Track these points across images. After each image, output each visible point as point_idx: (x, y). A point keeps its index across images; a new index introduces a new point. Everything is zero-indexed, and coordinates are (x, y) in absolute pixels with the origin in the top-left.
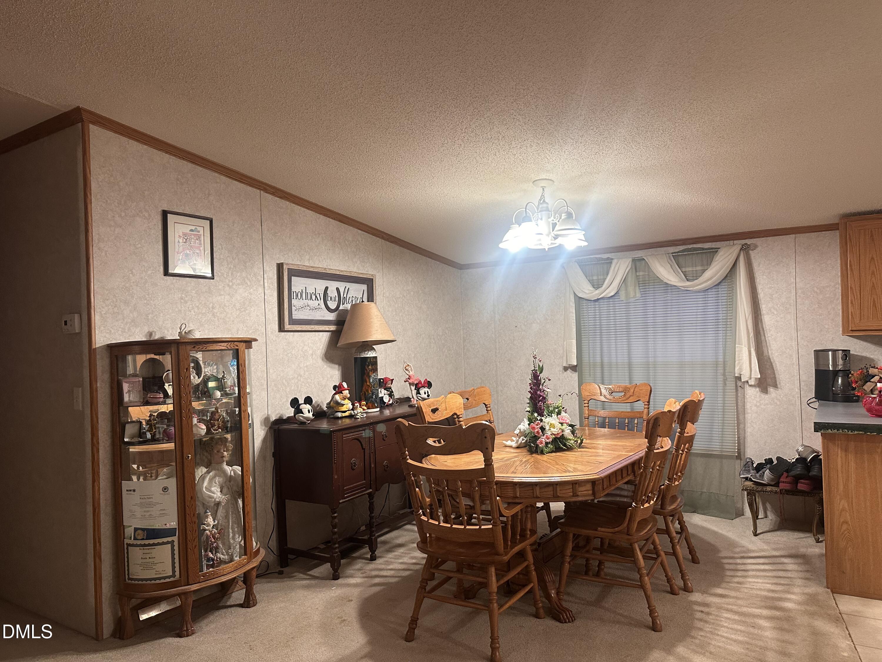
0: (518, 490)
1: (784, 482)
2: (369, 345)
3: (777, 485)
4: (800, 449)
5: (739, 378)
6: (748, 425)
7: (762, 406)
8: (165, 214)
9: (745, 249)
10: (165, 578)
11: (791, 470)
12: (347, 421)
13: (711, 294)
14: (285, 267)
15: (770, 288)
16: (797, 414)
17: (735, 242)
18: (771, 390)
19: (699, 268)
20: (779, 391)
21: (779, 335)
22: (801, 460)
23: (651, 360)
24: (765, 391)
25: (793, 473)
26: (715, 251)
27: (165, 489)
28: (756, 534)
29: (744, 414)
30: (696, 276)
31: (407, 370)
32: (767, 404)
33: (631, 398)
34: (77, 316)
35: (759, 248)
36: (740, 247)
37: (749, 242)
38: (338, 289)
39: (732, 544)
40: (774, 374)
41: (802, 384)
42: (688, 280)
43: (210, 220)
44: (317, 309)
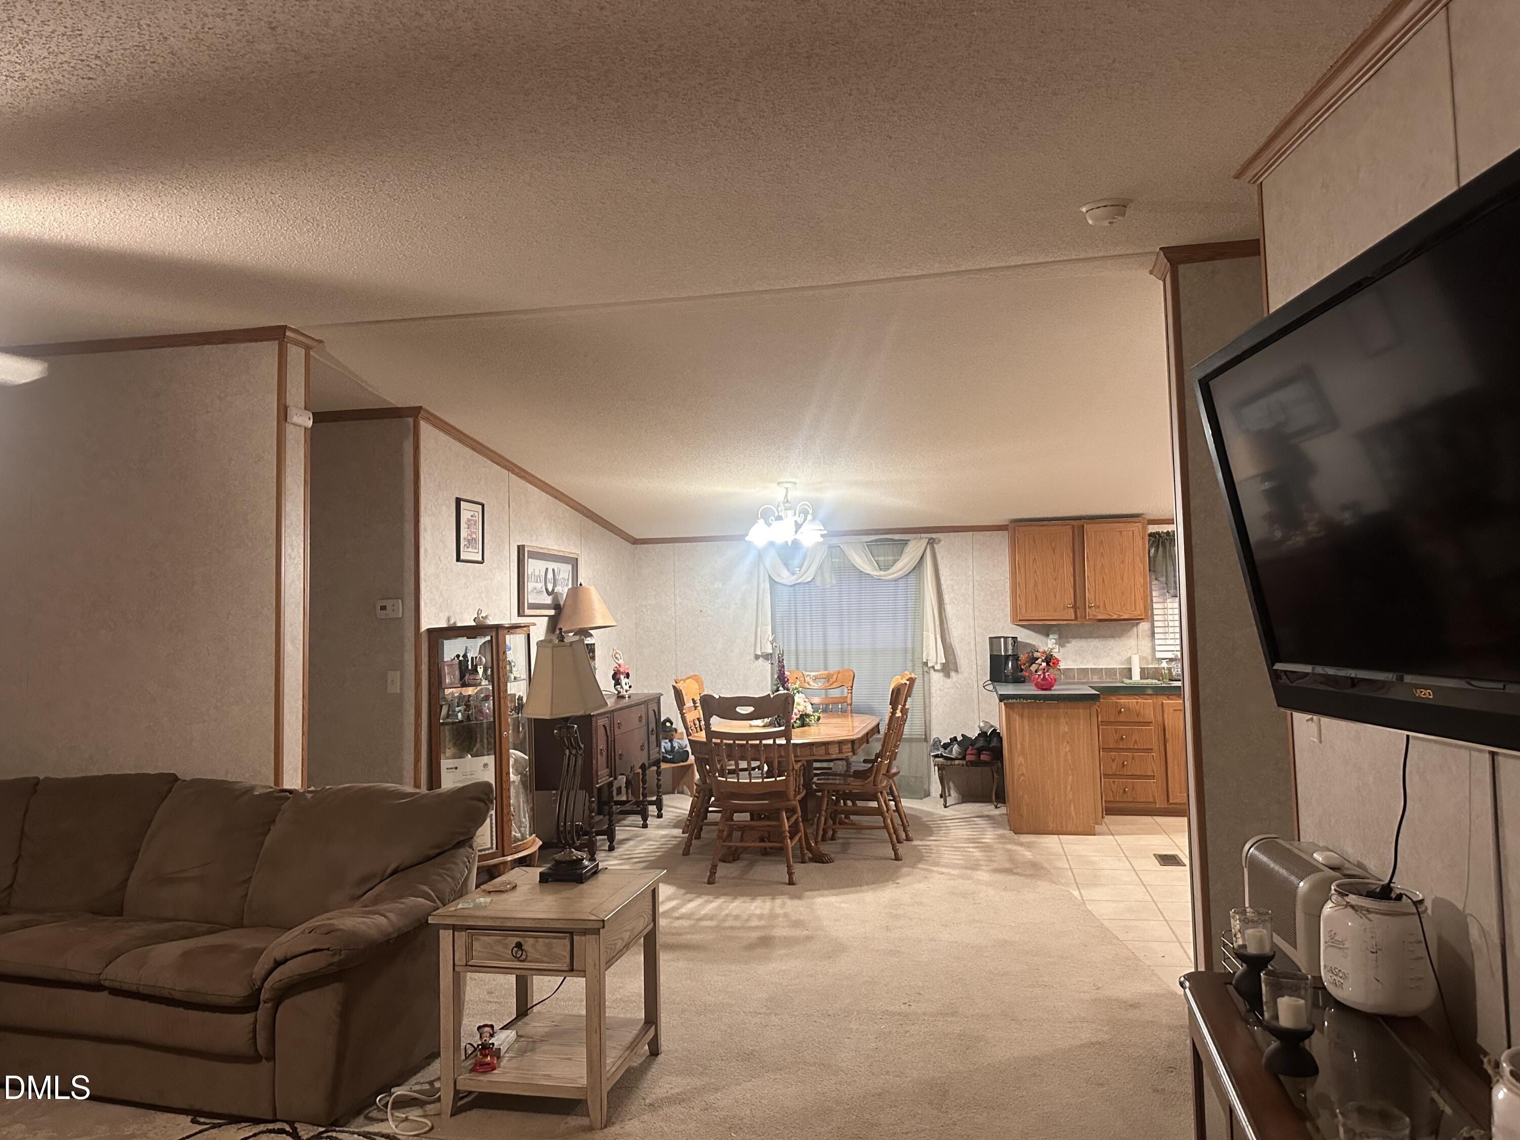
0: (798, 750)
1: (969, 754)
3: (964, 758)
4: (982, 725)
5: (926, 664)
6: (933, 708)
7: (946, 690)
8: (458, 501)
9: (931, 542)
10: (484, 850)
11: (975, 744)
13: (901, 583)
14: (526, 549)
15: (952, 580)
16: (975, 696)
17: (923, 535)
18: (953, 674)
19: (891, 558)
20: (960, 676)
21: (959, 623)
22: (983, 734)
23: (846, 647)
24: (948, 675)
25: (977, 746)
26: (905, 542)
27: (485, 765)
28: (945, 807)
29: (930, 698)
30: (887, 567)
31: (616, 658)
32: (949, 688)
33: (835, 684)
34: (400, 601)
35: (943, 543)
36: (927, 540)
37: (934, 536)
38: (553, 570)
39: (930, 814)
40: (955, 659)
41: (979, 668)
42: (880, 569)
43: (483, 506)
44: (540, 592)
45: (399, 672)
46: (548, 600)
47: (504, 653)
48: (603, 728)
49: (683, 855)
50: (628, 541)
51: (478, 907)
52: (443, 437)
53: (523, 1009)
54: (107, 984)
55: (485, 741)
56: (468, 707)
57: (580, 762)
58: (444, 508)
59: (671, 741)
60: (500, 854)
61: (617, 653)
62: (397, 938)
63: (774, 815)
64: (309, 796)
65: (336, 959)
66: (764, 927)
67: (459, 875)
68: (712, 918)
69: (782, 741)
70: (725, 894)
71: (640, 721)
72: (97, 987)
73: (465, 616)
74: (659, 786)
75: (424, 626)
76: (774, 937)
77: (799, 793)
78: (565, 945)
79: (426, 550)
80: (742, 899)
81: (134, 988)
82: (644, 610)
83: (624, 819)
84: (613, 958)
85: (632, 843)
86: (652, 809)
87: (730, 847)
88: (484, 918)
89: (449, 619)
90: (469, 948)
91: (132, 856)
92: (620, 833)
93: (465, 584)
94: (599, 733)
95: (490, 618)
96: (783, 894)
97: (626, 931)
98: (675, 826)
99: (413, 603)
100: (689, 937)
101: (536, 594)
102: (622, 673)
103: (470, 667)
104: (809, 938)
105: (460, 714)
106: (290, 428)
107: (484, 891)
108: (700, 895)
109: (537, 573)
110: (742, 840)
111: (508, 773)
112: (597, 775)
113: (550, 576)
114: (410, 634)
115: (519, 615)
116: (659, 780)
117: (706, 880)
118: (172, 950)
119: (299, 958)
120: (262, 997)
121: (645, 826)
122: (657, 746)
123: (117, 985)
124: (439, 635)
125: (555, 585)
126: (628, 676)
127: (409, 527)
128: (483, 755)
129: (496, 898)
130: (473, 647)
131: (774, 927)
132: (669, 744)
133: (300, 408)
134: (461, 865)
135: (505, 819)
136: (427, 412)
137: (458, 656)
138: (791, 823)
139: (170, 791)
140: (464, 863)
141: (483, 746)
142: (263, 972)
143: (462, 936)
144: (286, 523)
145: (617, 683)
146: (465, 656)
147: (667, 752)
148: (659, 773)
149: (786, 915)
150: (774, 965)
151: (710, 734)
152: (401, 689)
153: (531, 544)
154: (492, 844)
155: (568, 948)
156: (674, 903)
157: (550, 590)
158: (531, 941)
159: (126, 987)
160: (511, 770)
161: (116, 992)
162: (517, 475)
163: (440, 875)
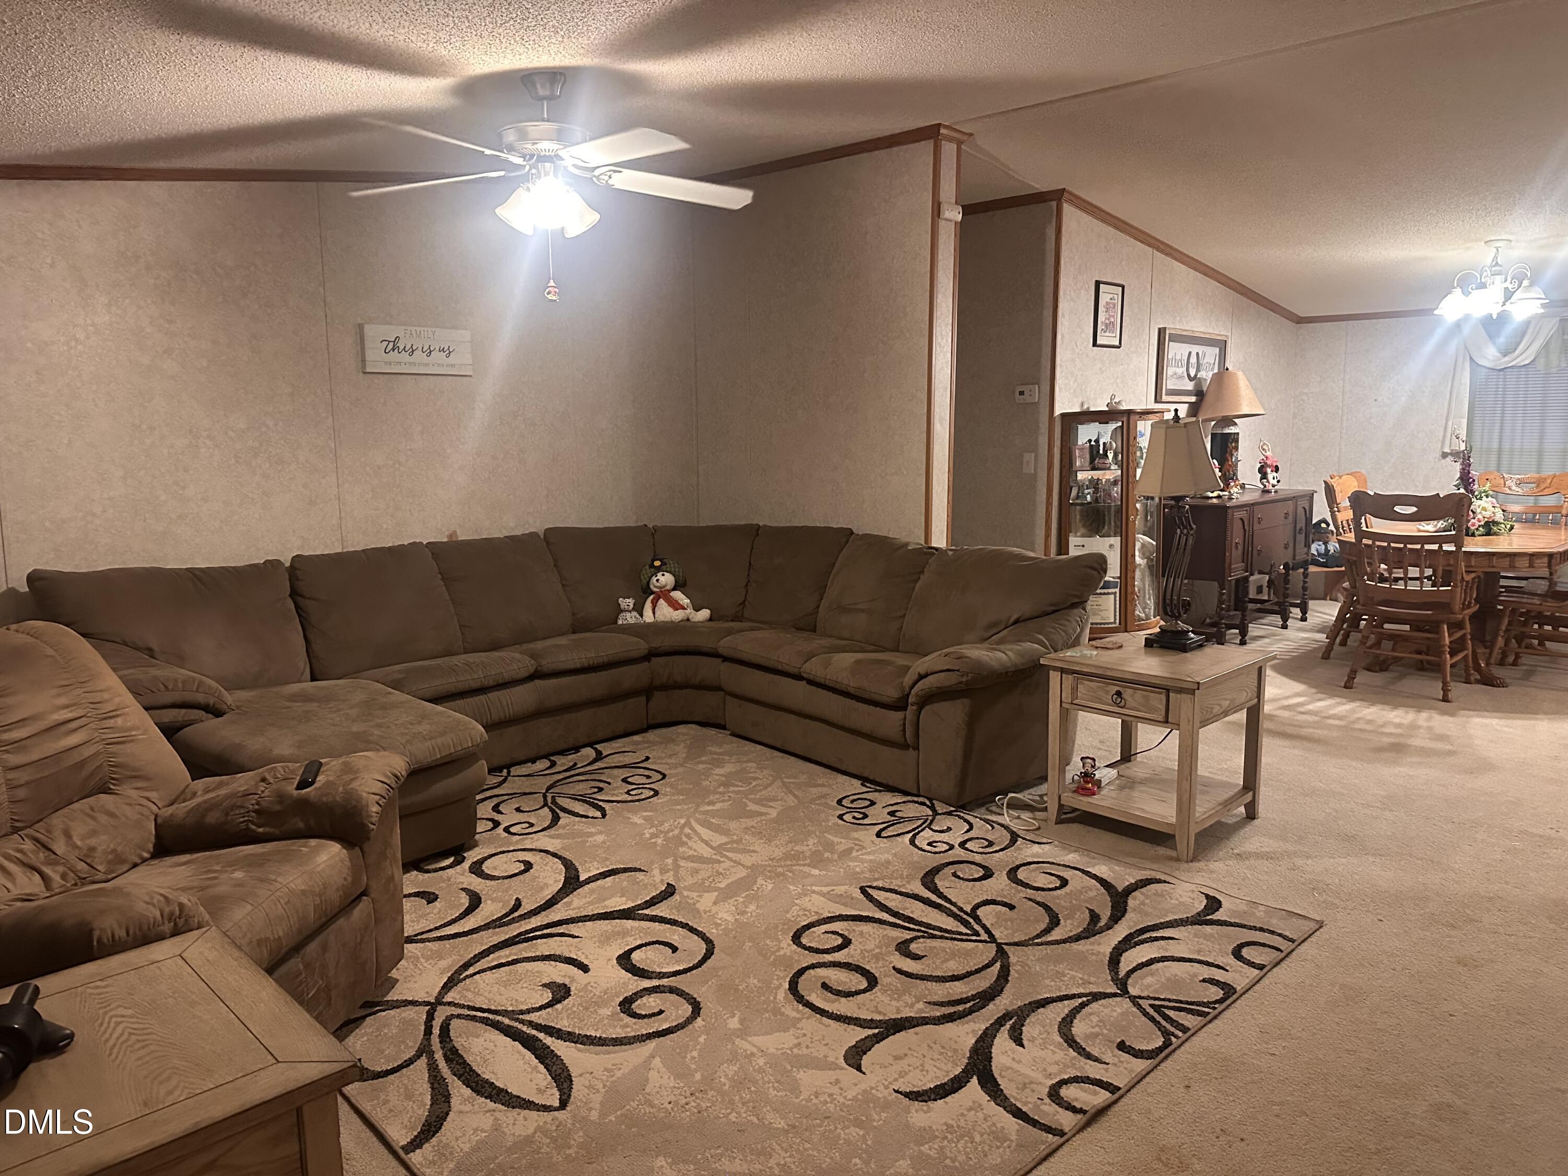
2: (1229, 421)
8: (1098, 284)
12: (1215, 501)
14: (1167, 332)
27: (1111, 545)
31: (1264, 449)
33: (1547, 490)
38: (1198, 354)
43: (1123, 287)
44: (1181, 377)
45: (1033, 455)
46: (1190, 386)
47: (1135, 438)
48: (1240, 522)
49: (1323, 658)
50: (1292, 321)
51: (1085, 656)
52: (1086, 218)
53: (1127, 755)
54: (805, 675)
55: (1113, 523)
56: (1096, 489)
57: (1191, 541)
58: (1083, 291)
59: (1326, 543)
60: (1123, 629)
61: (1264, 444)
62: (1014, 672)
63: (1434, 627)
64: (950, 553)
65: (964, 679)
66: (1401, 735)
67: (1071, 631)
68: (1340, 718)
69: (1451, 547)
70: (1362, 700)
71: (1286, 518)
72: (798, 677)
73: (1099, 401)
74: (1305, 589)
75: (1058, 411)
76: (1410, 746)
77: (1469, 607)
78: (1161, 700)
79: (1063, 336)
80: (1380, 706)
81: (822, 681)
82: (1305, 398)
83: (1262, 618)
84: (1208, 720)
85: (1267, 640)
86: (1296, 612)
87: (1377, 656)
88: (1088, 665)
89: (1082, 405)
90: (1074, 690)
91: (822, 589)
92: (1254, 630)
93: (1101, 369)
94: (1235, 526)
95: (1124, 404)
96: (1430, 709)
97: (1226, 699)
98: (1320, 631)
99: (1048, 388)
100: (1311, 730)
101: (1176, 378)
102: (1269, 466)
103: (1101, 452)
104: (1450, 753)
105: (1089, 496)
106: (942, 223)
107: (1092, 646)
108: (1333, 696)
109: (1178, 357)
110: (1393, 650)
111: (1134, 556)
112: (1230, 569)
113: (1193, 360)
114: (1044, 419)
115: (1156, 401)
116: (1305, 582)
117: (1343, 684)
118: (846, 659)
119: (936, 675)
120: (910, 701)
121: (1285, 627)
122: (1305, 546)
123: (811, 677)
124: (1072, 420)
125: (1198, 370)
126: (1277, 469)
127: (1048, 313)
128: (1109, 536)
129: (1102, 652)
130: (1105, 433)
131: (1411, 736)
132: (1323, 547)
133: (951, 203)
134: (1074, 623)
135: (1129, 598)
136: (1070, 193)
137: (1090, 441)
138: (1452, 639)
139: (847, 542)
140: (1077, 621)
141: (1110, 528)
142: (911, 682)
143: (1069, 679)
144: (937, 314)
145: (1264, 476)
146: (1097, 441)
147: (1319, 555)
148: (1305, 575)
149: (1430, 729)
150: (1401, 769)
151: (1360, 534)
152: (1035, 469)
153: (1174, 325)
154: (1115, 619)
155: (1164, 702)
156: (1301, 699)
157: (1192, 375)
158: (1130, 691)
159: (817, 680)
160: (1137, 553)
161: (810, 682)
162: (1162, 252)
163: (1054, 628)
